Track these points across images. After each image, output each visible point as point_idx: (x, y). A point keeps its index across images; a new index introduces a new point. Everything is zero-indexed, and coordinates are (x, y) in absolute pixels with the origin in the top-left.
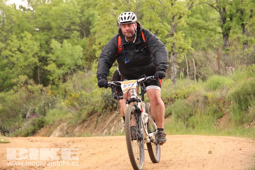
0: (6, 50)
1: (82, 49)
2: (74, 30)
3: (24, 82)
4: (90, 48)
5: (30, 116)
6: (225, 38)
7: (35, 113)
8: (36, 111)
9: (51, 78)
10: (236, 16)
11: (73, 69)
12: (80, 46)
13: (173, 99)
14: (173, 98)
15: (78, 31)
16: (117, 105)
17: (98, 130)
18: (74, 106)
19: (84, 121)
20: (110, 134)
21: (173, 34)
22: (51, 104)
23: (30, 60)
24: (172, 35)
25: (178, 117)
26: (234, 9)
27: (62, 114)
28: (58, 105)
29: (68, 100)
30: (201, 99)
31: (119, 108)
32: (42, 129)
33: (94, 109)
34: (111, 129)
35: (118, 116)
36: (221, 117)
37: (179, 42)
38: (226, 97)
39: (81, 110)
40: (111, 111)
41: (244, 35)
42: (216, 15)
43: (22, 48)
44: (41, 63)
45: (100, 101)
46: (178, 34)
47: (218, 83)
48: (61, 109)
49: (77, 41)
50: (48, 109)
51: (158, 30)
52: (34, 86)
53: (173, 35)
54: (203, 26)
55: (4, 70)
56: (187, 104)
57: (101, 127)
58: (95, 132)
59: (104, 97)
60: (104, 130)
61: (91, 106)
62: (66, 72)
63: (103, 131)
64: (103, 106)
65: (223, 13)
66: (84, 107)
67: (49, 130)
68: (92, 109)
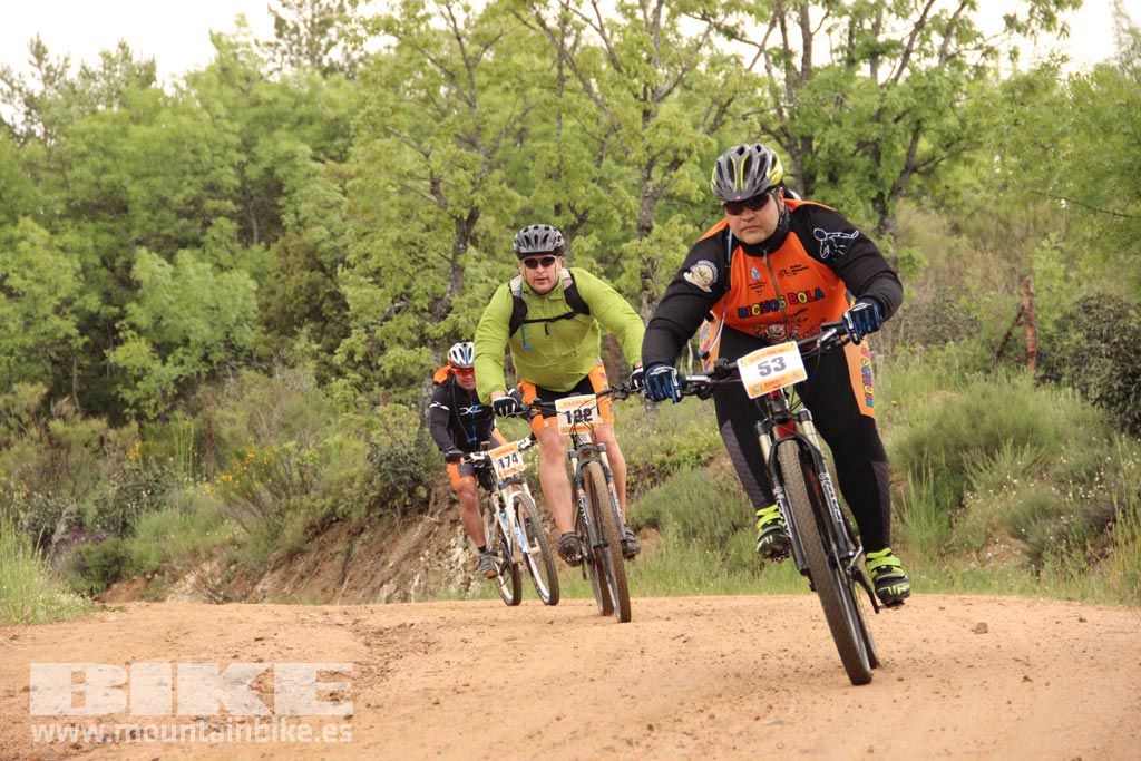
1: (253, 285)
2: (218, 213)
3: (33, 411)
5: (67, 537)
7: (83, 524)
8: (88, 520)
9: (129, 395)
10: (851, 168)
12: (247, 275)
13: (654, 468)
14: (657, 465)
15: (231, 216)
16: (429, 491)
17: (355, 588)
18: (255, 499)
19: (293, 555)
20: (405, 598)
21: (648, 225)
22: (152, 493)
23: (47, 327)
24: (645, 230)
25: (689, 534)
26: (850, 140)
27: (193, 531)
28: (176, 495)
29: (232, 472)
31: (436, 503)
32: (115, 586)
33: (333, 509)
34: (410, 583)
35: (435, 536)
37: (671, 255)
39: (281, 513)
40: (404, 513)
43: (15, 282)
44: (86, 339)
45: (359, 478)
46: (667, 225)
48: (187, 509)
50: (139, 511)
51: (586, 212)
52: (75, 424)
53: (649, 229)
57: (365, 575)
58: (343, 596)
59: (381, 462)
60: (382, 585)
61: (324, 496)
62: (194, 371)
63: (375, 591)
64: (371, 495)
65: (805, 156)
66: (292, 501)
67: (146, 588)
68: (327, 509)
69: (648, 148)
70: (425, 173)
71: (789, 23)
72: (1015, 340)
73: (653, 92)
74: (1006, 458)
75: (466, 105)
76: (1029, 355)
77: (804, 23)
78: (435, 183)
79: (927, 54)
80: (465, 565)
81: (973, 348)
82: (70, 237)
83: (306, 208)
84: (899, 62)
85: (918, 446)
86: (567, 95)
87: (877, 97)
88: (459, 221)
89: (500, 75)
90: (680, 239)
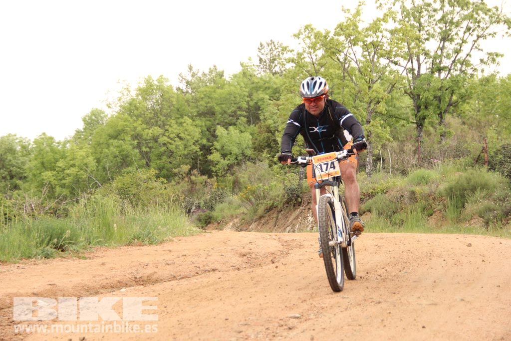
0: (164, 137)
1: (251, 137)
2: (241, 115)
3: (186, 173)
4: (259, 136)
5: (195, 210)
6: (419, 128)
7: (200, 207)
8: (201, 205)
9: (214, 169)
10: (432, 104)
11: (240, 160)
12: (248, 134)
14: (371, 193)
15: (245, 116)
16: (302, 199)
17: (279, 228)
18: (250, 201)
19: (261, 217)
20: (294, 231)
22: (220, 198)
23: (191, 148)
24: (369, 122)
25: (380, 214)
26: (431, 96)
27: (232, 210)
28: (227, 199)
29: (243, 193)
30: (407, 194)
31: (303, 203)
32: (209, 225)
33: (273, 204)
34: (295, 227)
35: (303, 213)
36: (431, 215)
37: (376, 130)
38: (436, 193)
39: (257, 205)
40: (294, 206)
41: (442, 125)
42: (407, 102)
43: (182, 135)
44: (202, 152)
45: (281, 195)
46: (375, 121)
47: (423, 177)
48: (230, 203)
49: (244, 128)
50: (216, 203)
52: (198, 177)
53: (370, 122)
54: (394, 115)
55: (160, 159)
56: (390, 200)
57: (282, 224)
58: (276, 230)
59: (287, 190)
60: (287, 227)
61: (270, 200)
62: (233, 162)
63: (285, 229)
64: (285, 200)
65: (418, 101)
66: (261, 201)
67: (218, 226)
68: (271, 204)
69: (370, 98)
71: (414, 60)
72: (482, 157)
73: (372, 81)
74: (478, 194)
76: (486, 162)
77: (418, 60)
79: (456, 70)
80: (312, 222)
81: (468, 159)
82: (198, 122)
83: (267, 114)
84: (447, 72)
85: (451, 189)
86: (346, 81)
87: (440, 83)
89: (325, 75)
90: (379, 125)
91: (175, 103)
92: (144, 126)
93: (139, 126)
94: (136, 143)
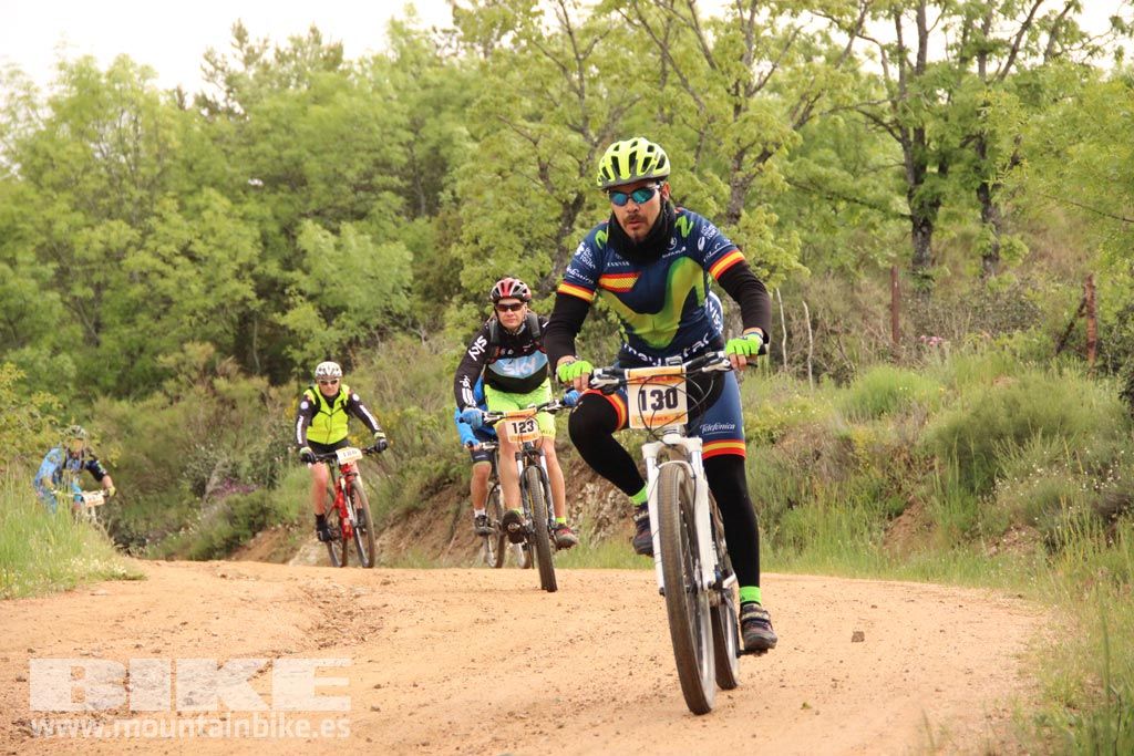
0: (141, 253)
1: (409, 256)
2: (385, 189)
3: (201, 368)
4: (441, 253)
5: (220, 487)
6: (920, 234)
7: (236, 476)
8: (242, 472)
9: (297, 356)
10: (959, 160)
11: (377, 328)
12: (403, 247)
15: (398, 191)
17: (459, 546)
18: (379, 459)
19: (410, 512)
21: (736, 212)
23: (227, 290)
24: (734, 217)
26: (954, 133)
29: (357, 434)
30: (829, 447)
32: (259, 535)
33: (446, 471)
36: (899, 514)
37: (757, 241)
38: (917, 443)
39: (401, 473)
41: (987, 225)
42: (889, 153)
43: (199, 248)
44: (262, 302)
46: (753, 213)
47: (890, 394)
49: (393, 226)
50: (286, 465)
52: (238, 381)
53: (738, 217)
54: (845, 192)
55: (131, 322)
56: (780, 465)
57: (469, 535)
61: (438, 460)
62: (353, 335)
63: (476, 550)
65: (916, 147)
66: (411, 463)
67: (285, 538)
68: (440, 471)
69: (738, 141)
70: (534, 159)
71: (903, 19)
72: (1078, 331)
73: (746, 87)
74: (1038, 448)
75: (577, 96)
76: (1090, 345)
77: (921, 21)
78: (542, 169)
79: (1034, 53)
81: (1038, 337)
82: (251, 207)
83: (459, 186)
84: (1006, 59)
85: (957, 432)
86: (668, 88)
88: (566, 204)
89: (607, 68)
90: (767, 227)
91: (175, 143)
92: (79, 217)
93: (62, 216)
94: (52, 273)
